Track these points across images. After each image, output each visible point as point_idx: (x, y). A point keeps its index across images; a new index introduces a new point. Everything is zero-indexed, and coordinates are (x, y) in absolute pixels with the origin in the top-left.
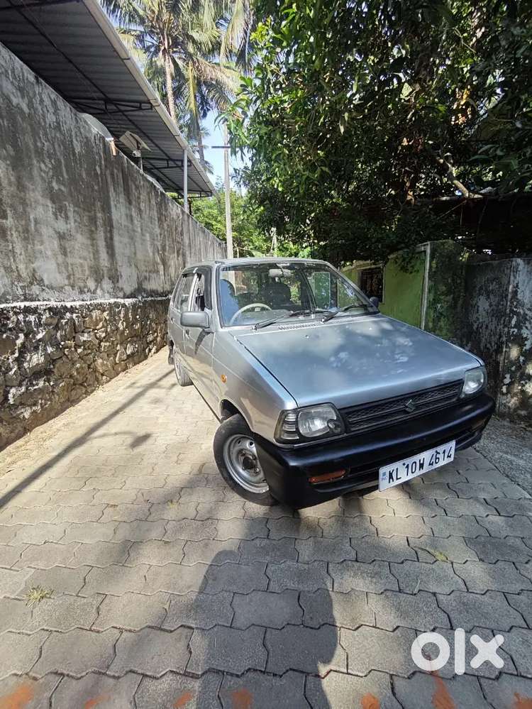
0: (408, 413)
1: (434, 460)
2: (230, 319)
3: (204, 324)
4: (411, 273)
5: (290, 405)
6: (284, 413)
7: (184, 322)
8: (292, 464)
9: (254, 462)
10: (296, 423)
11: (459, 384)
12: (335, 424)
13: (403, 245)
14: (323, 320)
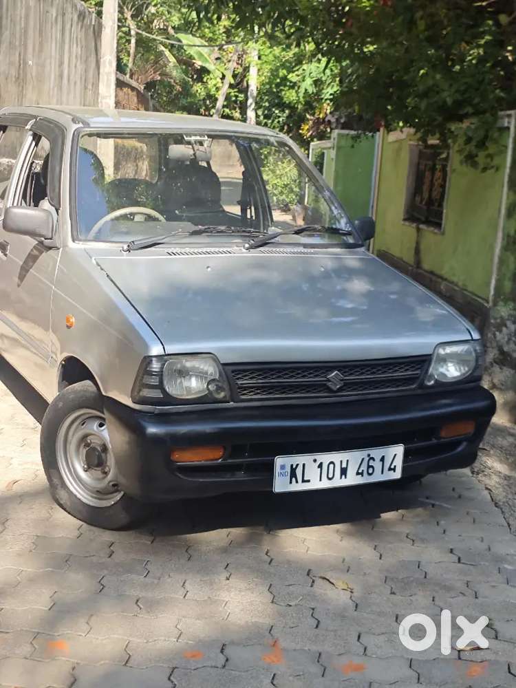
0: (330, 390)
1: (364, 467)
2: (89, 230)
3: (44, 232)
4: (485, 169)
5: (156, 350)
6: (148, 360)
7: (10, 223)
8: (152, 430)
9: (103, 455)
10: (160, 374)
11: (424, 361)
12: (216, 385)
13: (470, 110)
14: (247, 246)
